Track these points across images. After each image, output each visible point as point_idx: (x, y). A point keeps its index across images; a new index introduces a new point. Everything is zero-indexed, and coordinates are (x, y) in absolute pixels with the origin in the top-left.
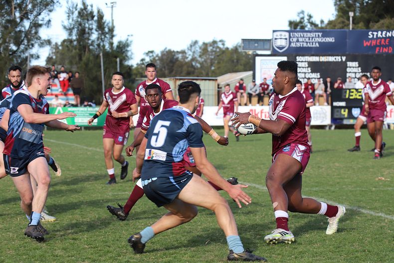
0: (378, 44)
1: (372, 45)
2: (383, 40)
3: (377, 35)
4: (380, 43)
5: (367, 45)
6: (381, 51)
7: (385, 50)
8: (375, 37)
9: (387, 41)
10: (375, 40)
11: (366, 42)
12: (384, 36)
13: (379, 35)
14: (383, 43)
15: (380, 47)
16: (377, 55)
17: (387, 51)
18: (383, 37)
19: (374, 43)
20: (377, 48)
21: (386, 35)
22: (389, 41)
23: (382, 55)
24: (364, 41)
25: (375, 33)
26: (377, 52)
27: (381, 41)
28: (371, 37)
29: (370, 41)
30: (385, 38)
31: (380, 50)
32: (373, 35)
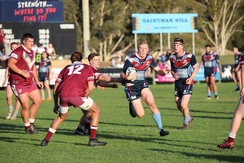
0: (26, 13)
1: (21, 14)
2: (29, 10)
3: (24, 5)
4: (27, 12)
5: (17, 14)
6: (28, 20)
7: (31, 19)
8: (23, 7)
9: (32, 10)
10: (23, 10)
11: (17, 11)
12: (29, 6)
13: (26, 6)
14: (29, 12)
15: (27, 16)
16: (25, 23)
17: (32, 20)
18: (29, 8)
19: (22, 12)
20: (25, 17)
21: (31, 5)
22: (34, 10)
23: (29, 23)
24: (15, 11)
25: (23, 3)
26: (24, 21)
27: (27, 11)
28: (20, 7)
29: (20, 11)
30: (31, 8)
31: (27, 18)
32: (21, 5)
